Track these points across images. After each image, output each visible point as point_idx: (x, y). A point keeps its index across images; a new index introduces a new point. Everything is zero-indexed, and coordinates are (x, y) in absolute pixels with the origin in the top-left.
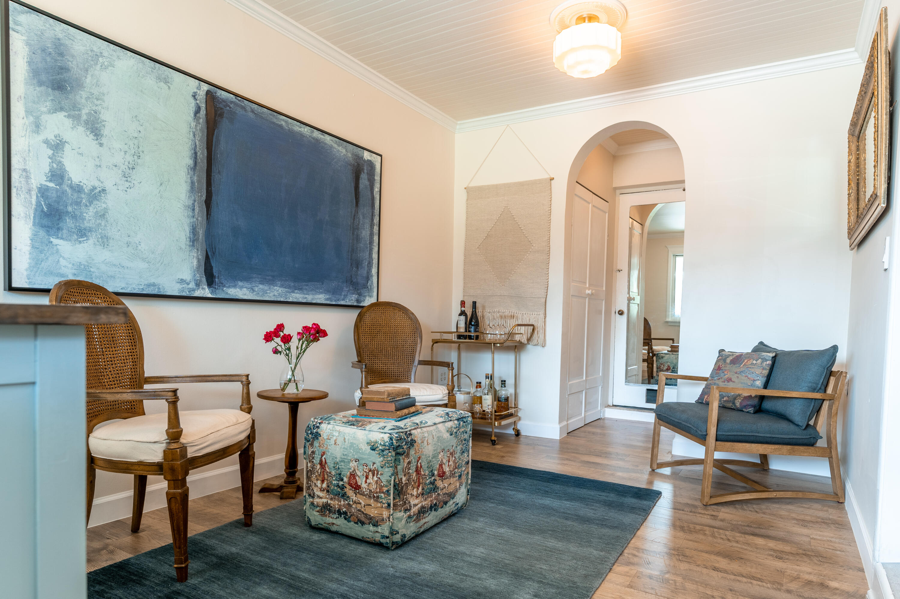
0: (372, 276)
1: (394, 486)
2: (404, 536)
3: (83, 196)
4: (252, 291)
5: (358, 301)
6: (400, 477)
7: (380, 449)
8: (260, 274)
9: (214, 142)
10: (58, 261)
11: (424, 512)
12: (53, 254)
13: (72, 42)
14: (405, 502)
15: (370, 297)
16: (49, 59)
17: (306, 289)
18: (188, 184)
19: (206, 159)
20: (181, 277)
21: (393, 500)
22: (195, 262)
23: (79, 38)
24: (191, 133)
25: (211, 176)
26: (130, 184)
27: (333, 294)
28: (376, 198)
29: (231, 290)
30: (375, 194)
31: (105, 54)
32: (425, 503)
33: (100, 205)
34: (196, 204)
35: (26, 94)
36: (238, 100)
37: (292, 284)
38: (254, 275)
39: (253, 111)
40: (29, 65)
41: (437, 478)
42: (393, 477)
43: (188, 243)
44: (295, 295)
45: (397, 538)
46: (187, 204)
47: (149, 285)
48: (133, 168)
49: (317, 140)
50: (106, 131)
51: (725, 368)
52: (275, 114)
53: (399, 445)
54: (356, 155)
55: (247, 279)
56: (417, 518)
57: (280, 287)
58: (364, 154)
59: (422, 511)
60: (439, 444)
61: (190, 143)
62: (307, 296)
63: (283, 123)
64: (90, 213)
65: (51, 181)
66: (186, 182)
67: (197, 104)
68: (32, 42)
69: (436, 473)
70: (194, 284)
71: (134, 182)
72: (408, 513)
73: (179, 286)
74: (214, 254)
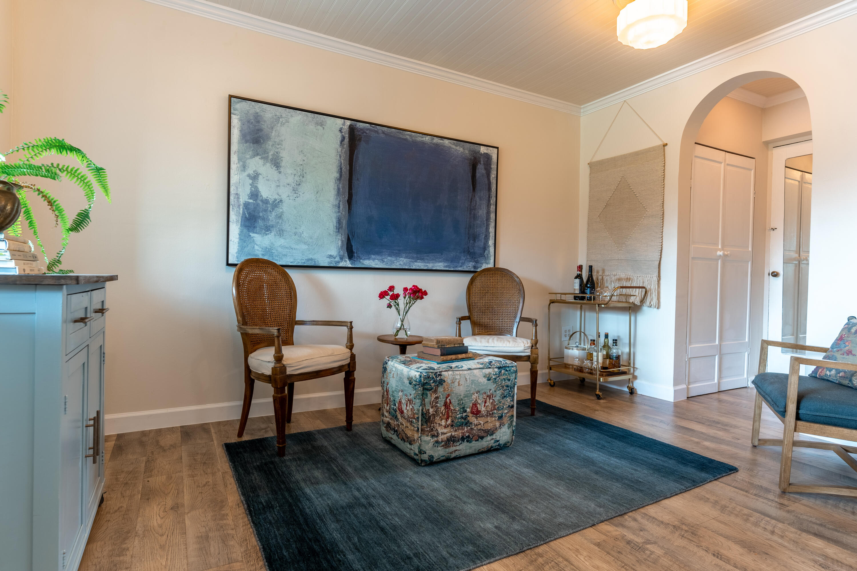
0: (489, 246)
1: (422, 415)
2: (431, 457)
3: (269, 206)
4: (382, 262)
5: (475, 267)
6: (427, 408)
7: (414, 384)
8: (389, 249)
9: (354, 159)
10: (254, 247)
11: (454, 441)
12: (251, 243)
13: (264, 113)
14: (432, 429)
15: (487, 264)
16: (251, 126)
17: (427, 259)
18: (336, 190)
19: (348, 172)
20: (330, 254)
21: (422, 426)
22: (340, 243)
23: (269, 109)
24: (338, 156)
25: (352, 182)
26: (297, 195)
27: (452, 262)
28: (493, 183)
29: (366, 261)
30: (491, 179)
31: (284, 115)
32: (455, 433)
33: (279, 210)
34: (341, 203)
35: (238, 149)
36: (373, 127)
37: (415, 256)
38: (384, 250)
39: (383, 133)
40: (241, 132)
41: (470, 415)
42: (421, 407)
43: (335, 230)
44: (417, 263)
45: (425, 457)
46: (335, 204)
47: (308, 260)
48: (299, 185)
49: (437, 145)
50: (283, 164)
51: (848, 339)
52: (401, 131)
53: (427, 383)
54: (473, 151)
55: (378, 253)
56: (446, 444)
57: (405, 258)
58: (480, 149)
59: (451, 441)
60: (473, 386)
61: (337, 163)
62: (427, 264)
63: (408, 137)
64: (273, 216)
65: (250, 199)
66: (334, 189)
67: (343, 135)
68: (243, 118)
69: (468, 410)
70: (339, 258)
71: (300, 193)
72: (436, 439)
73: (328, 260)
74: (353, 236)
